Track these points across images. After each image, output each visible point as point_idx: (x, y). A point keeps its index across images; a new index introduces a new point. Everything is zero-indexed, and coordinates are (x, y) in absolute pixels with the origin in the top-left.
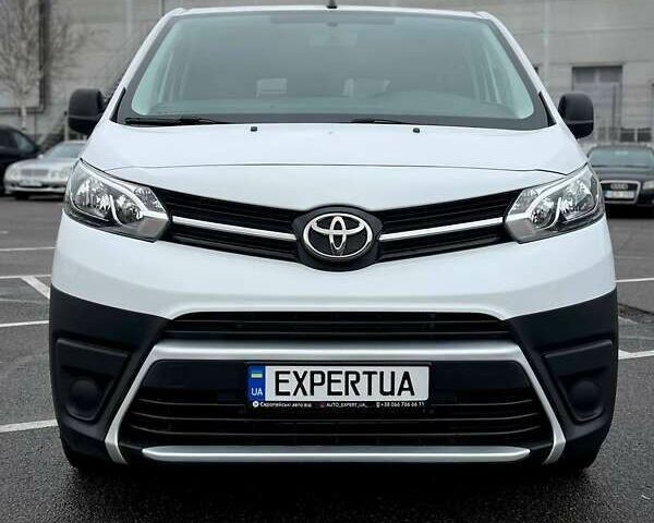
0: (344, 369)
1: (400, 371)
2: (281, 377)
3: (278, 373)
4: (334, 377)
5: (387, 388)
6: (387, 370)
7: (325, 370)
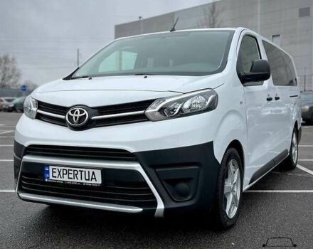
0: (73, 169)
1: (91, 171)
2: (54, 170)
3: (53, 169)
4: (70, 172)
5: (87, 178)
6: (87, 170)
7: (67, 169)
